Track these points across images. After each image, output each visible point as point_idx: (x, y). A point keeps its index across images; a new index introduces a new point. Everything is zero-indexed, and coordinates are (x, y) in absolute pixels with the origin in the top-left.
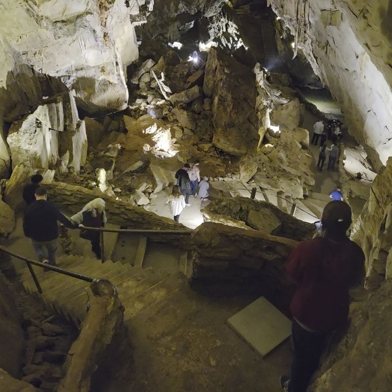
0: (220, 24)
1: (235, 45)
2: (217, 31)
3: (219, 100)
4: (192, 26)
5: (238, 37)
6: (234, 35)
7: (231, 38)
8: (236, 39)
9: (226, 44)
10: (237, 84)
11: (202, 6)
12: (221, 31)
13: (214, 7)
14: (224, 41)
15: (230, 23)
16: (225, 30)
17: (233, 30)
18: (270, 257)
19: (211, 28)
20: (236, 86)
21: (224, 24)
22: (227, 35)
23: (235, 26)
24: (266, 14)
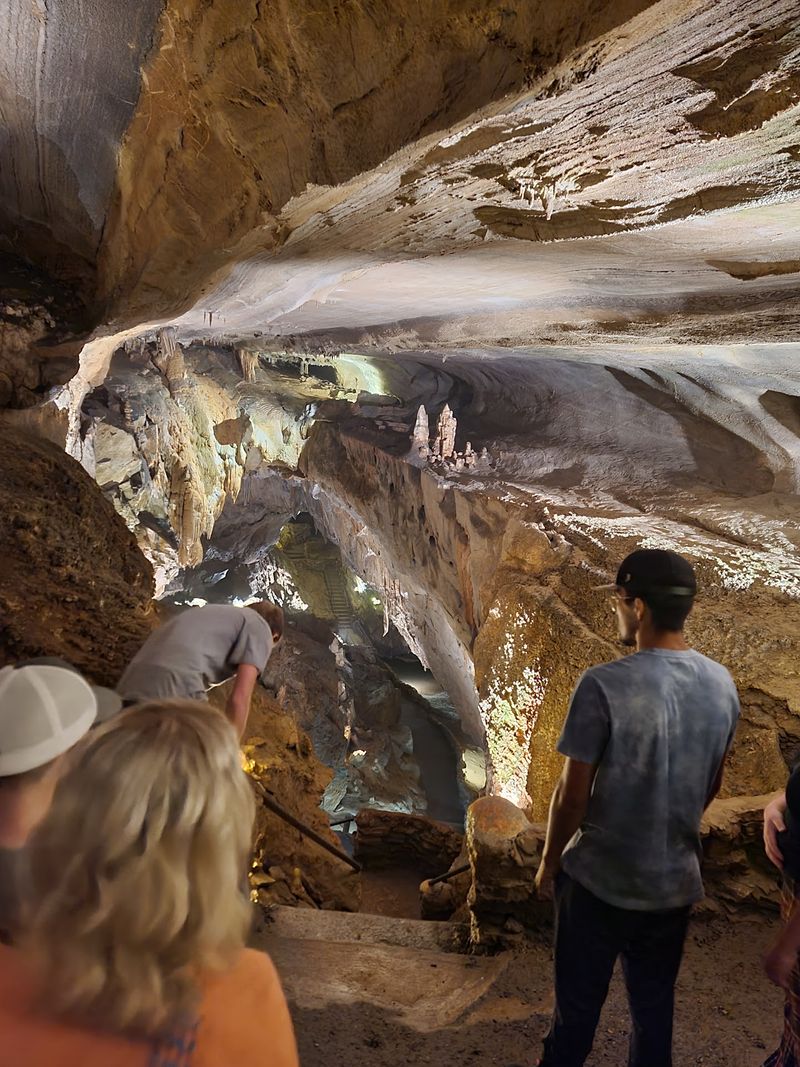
0: (266, 573)
1: (288, 602)
2: (261, 582)
3: (288, 692)
4: (224, 576)
5: (293, 589)
6: (286, 587)
7: (282, 592)
8: (290, 593)
9: (276, 601)
10: (311, 668)
11: (241, 552)
12: (267, 583)
13: (258, 552)
14: (271, 596)
15: (280, 571)
16: (272, 581)
17: (284, 579)
18: (411, 831)
19: (252, 579)
20: (309, 672)
21: (272, 573)
22: (276, 588)
23: (287, 574)
24: (331, 557)
